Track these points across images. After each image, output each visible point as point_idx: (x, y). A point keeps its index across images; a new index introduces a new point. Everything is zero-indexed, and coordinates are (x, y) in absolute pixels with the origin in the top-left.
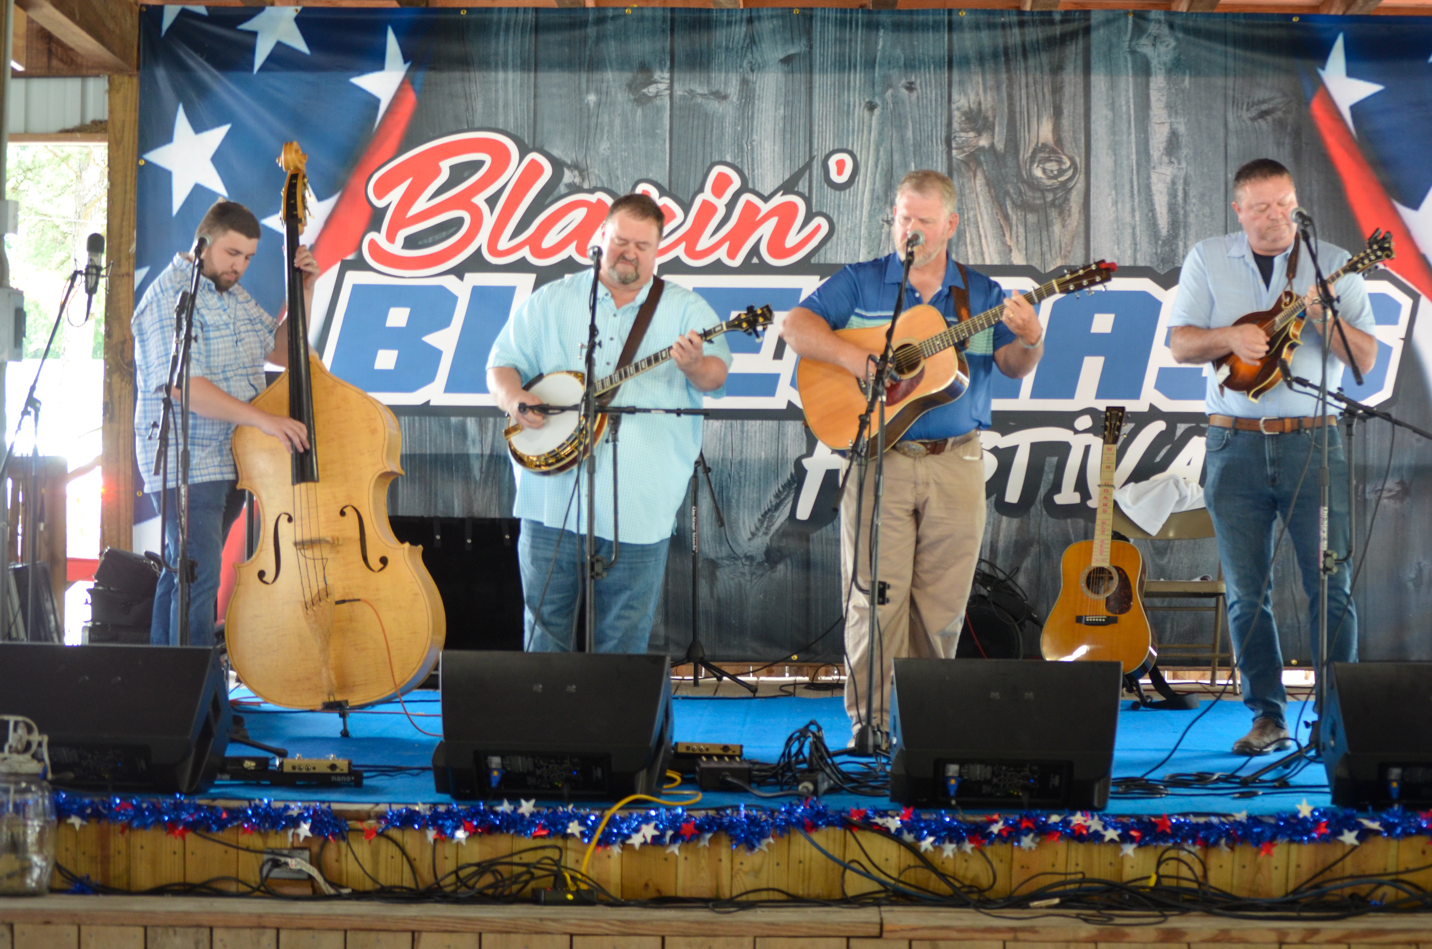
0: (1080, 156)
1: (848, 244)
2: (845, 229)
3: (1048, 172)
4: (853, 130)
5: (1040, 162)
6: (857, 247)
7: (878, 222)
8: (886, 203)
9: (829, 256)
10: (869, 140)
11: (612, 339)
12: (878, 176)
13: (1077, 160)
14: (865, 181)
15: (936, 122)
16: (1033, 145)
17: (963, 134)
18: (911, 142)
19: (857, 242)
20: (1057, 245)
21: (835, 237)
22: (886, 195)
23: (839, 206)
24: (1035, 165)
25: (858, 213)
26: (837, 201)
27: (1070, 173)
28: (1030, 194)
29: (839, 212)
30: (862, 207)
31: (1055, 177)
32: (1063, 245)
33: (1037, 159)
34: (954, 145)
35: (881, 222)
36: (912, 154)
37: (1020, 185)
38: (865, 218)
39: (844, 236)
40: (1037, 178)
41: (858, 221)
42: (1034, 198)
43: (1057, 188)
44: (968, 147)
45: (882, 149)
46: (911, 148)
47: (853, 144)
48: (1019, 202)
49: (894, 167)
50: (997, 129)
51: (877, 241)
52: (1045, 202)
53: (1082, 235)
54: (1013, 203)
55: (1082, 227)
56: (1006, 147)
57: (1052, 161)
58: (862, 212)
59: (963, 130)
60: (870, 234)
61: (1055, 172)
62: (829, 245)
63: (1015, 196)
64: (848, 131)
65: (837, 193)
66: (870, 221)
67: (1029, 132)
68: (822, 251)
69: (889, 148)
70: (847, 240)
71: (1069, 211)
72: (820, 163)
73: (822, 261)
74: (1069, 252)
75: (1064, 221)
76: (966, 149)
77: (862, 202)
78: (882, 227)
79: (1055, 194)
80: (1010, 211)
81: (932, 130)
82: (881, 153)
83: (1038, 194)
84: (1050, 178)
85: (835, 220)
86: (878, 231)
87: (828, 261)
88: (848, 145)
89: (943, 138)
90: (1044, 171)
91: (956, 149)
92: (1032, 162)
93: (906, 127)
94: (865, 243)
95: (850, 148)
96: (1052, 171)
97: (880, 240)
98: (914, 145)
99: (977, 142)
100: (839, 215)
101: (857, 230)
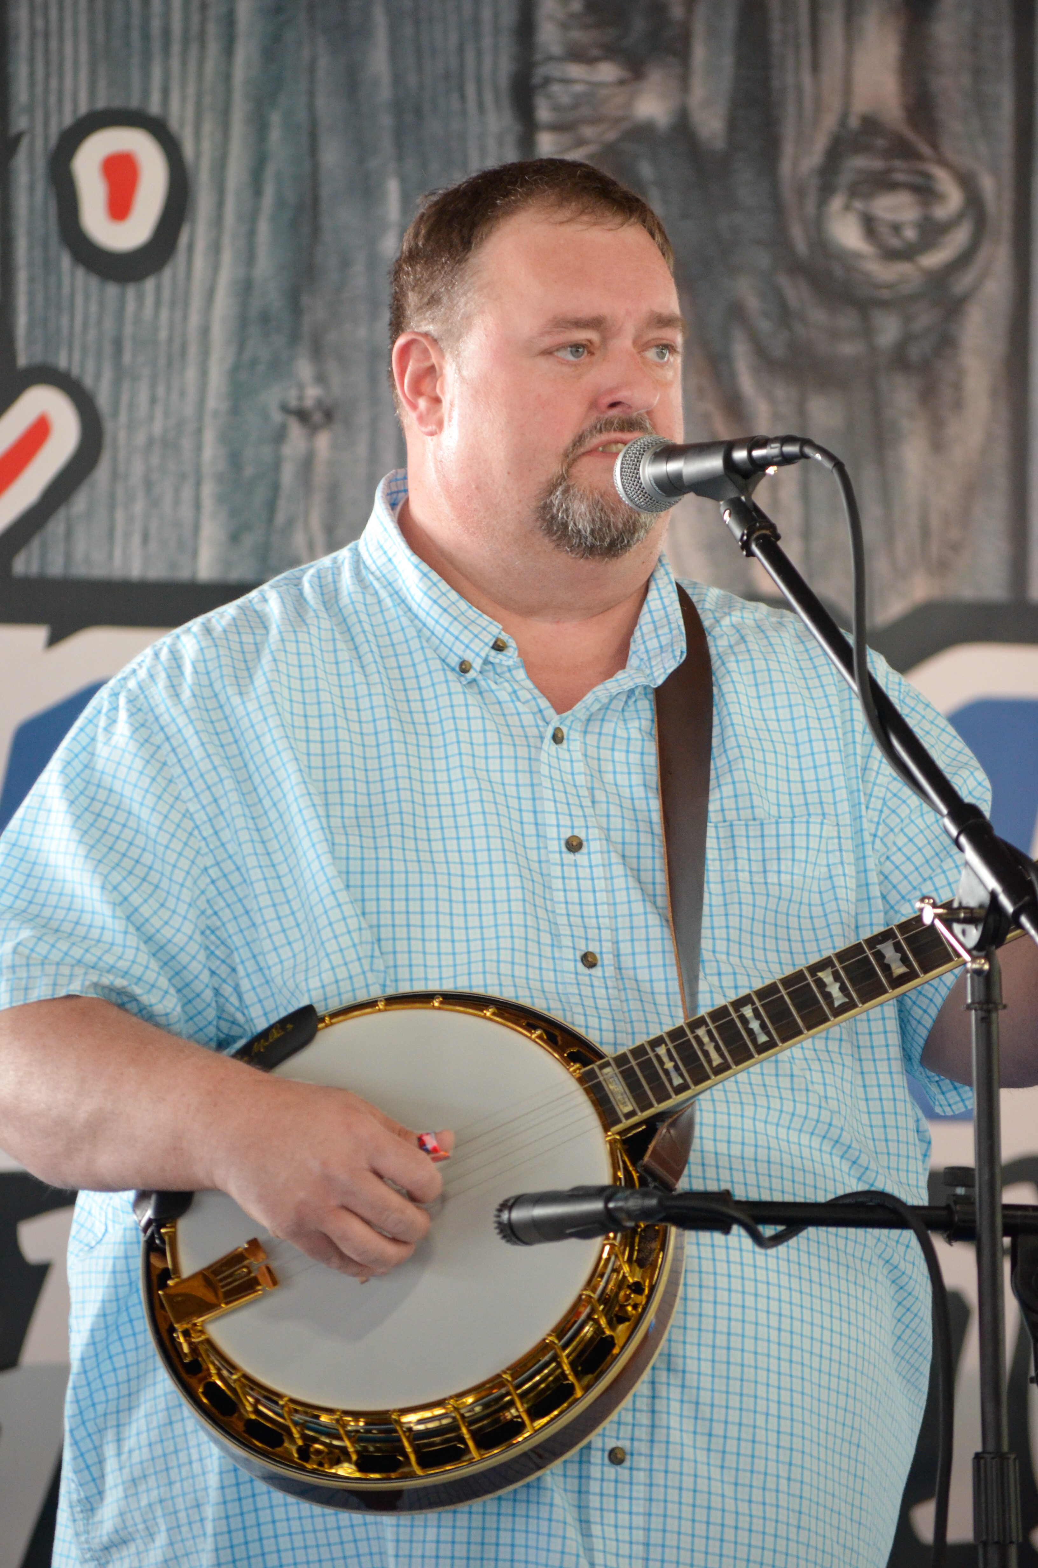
0: (995, 171)
1: (154, 502)
2: (141, 438)
3: (884, 231)
4: (166, 32)
5: (854, 192)
6: (186, 512)
7: (265, 416)
8: (294, 338)
9: (80, 548)
10: (227, 78)
11: (574, 845)
12: (264, 228)
13: (987, 184)
14: (216, 248)
15: (476, 20)
16: (829, 122)
17: (575, 71)
18: (385, 93)
19: (187, 493)
20: (913, 520)
21: (102, 473)
22: (296, 309)
23: (118, 344)
24: (837, 203)
25: (191, 374)
26: (109, 324)
27: (960, 237)
28: (818, 315)
29: (120, 374)
30: (205, 353)
31: (907, 254)
32: (935, 522)
33: (845, 178)
34: (544, 113)
35: (277, 417)
36: (387, 145)
37: (783, 281)
38: (215, 401)
39: (138, 468)
40: (845, 257)
41: (189, 410)
42: (835, 335)
43: (913, 298)
44: (594, 121)
45: (275, 118)
46: (386, 120)
47: (166, 92)
48: (778, 349)
49: (325, 191)
50: (699, 53)
51: (261, 494)
52: (873, 349)
53: (1001, 481)
54: (760, 351)
55: (1001, 454)
56: (732, 125)
57: (892, 186)
58: (204, 373)
59: (576, 55)
60: (235, 460)
61: (910, 234)
62: (80, 502)
63: (765, 326)
64: (146, 37)
65: (112, 290)
66: (235, 410)
67: (816, 67)
68: (56, 526)
69: (302, 116)
70: (148, 484)
71: (958, 387)
72: (41, 164)
73: (56, 568)
74: (955, 548)
75: (937, 424)
76: (588, 132)
77: (205, 331)
78: (280, 436)
79: (907, 319)
80: (747, 384)
81: (461, 50)
82: (275, 135)
83: (848, 320)
84: (891, 255)
85: (103, 401)
86: (266, 451)
87: (80, 570)
88: (146, 93)
89: (504, 81)
90: (869, 225)
91: (556, 128)
92: (826, 190)
93: (365, 31)
94: (221, 499)
95: (154, 108)
96: (896, 228)
97: (275, 488)
98: (398, 107)
99: (629, 104)
100: (117, 383)
101: (187, 444)
